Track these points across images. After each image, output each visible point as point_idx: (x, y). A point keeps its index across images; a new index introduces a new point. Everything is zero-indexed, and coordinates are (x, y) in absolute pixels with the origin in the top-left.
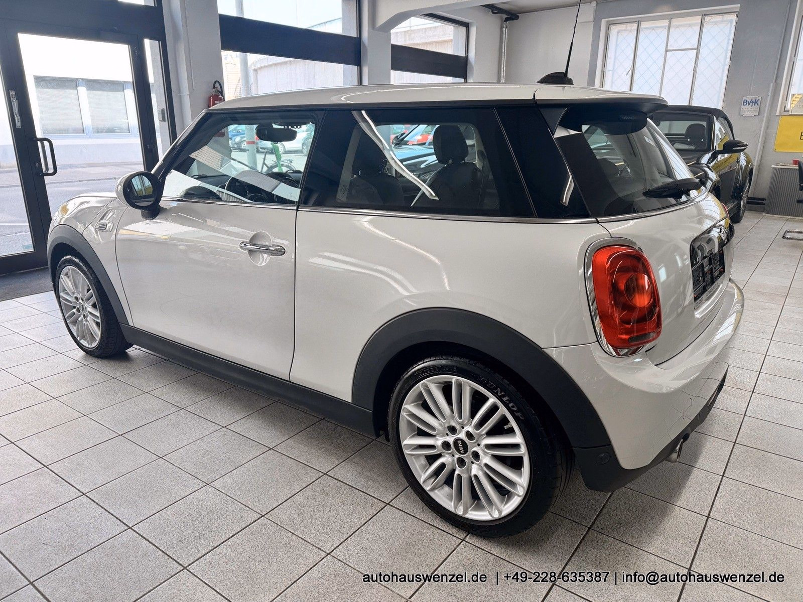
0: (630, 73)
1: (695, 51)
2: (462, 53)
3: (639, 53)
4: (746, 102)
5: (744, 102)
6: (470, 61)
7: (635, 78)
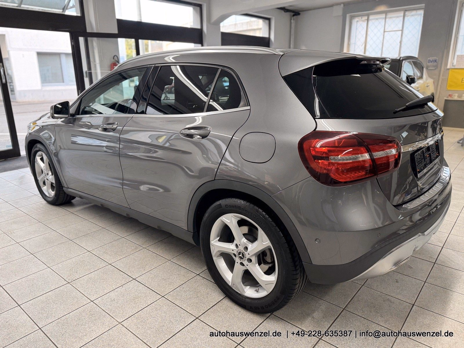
0: (364, 44)
1: (401, 32)
2: (267, 36)
3: (369, 33)
4: (430, 61)
5: (429, 61)
6: (271, 41)
7: (367, 48)
